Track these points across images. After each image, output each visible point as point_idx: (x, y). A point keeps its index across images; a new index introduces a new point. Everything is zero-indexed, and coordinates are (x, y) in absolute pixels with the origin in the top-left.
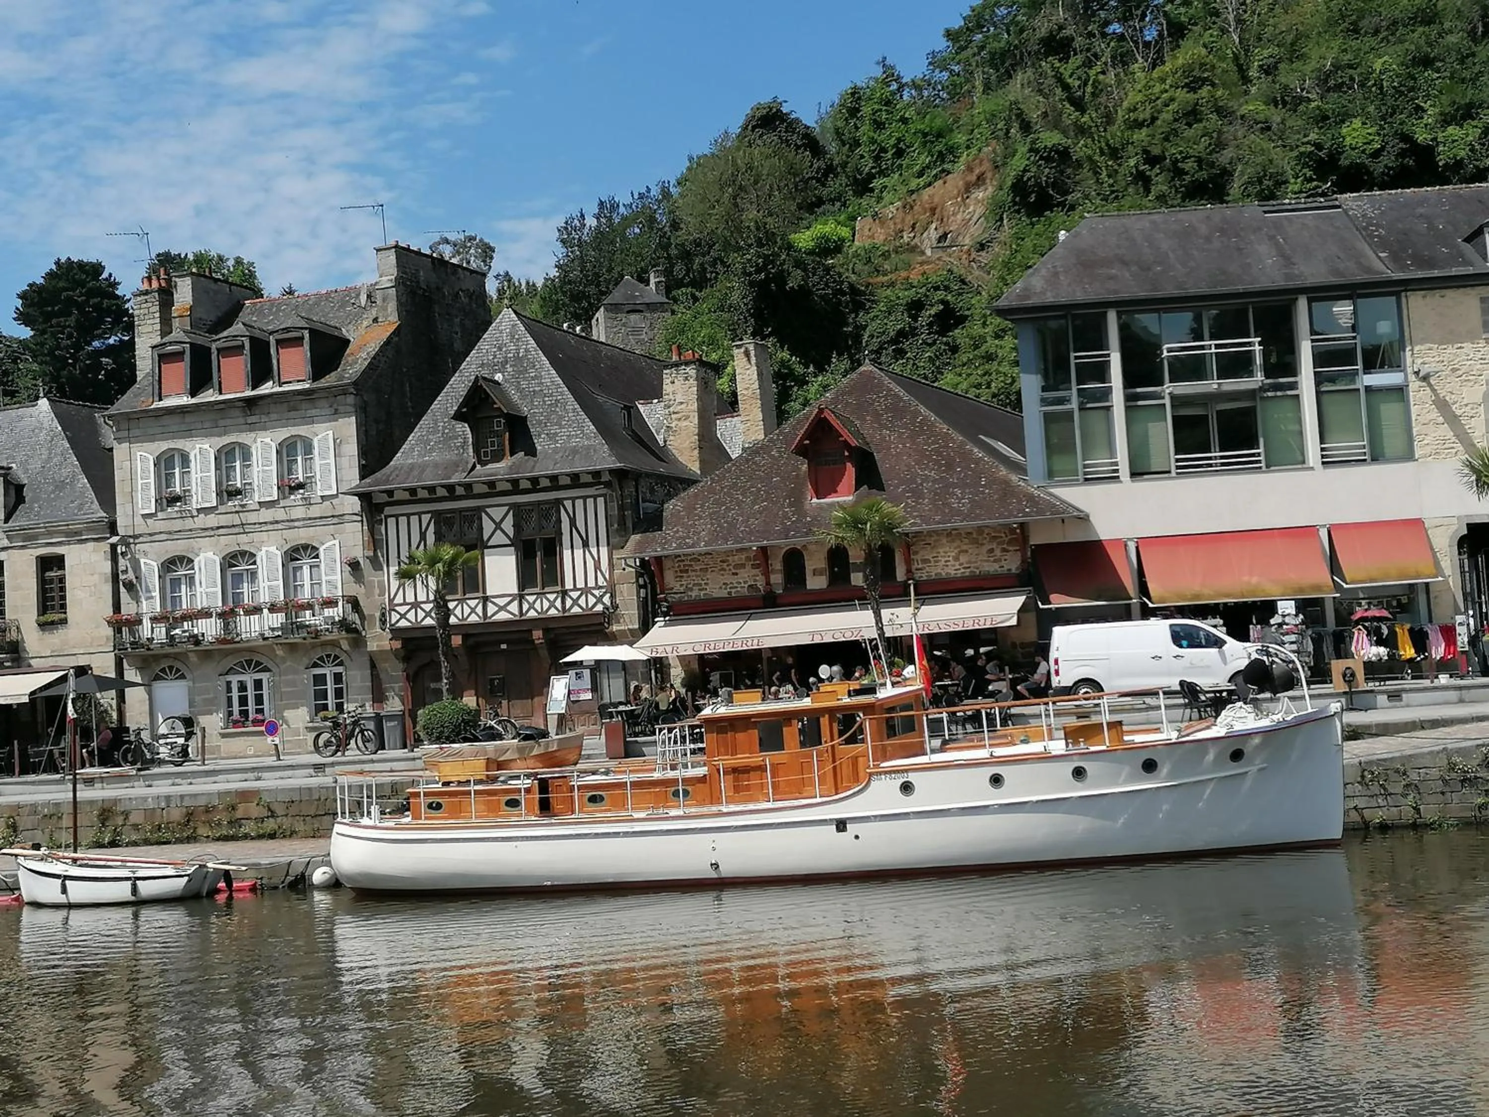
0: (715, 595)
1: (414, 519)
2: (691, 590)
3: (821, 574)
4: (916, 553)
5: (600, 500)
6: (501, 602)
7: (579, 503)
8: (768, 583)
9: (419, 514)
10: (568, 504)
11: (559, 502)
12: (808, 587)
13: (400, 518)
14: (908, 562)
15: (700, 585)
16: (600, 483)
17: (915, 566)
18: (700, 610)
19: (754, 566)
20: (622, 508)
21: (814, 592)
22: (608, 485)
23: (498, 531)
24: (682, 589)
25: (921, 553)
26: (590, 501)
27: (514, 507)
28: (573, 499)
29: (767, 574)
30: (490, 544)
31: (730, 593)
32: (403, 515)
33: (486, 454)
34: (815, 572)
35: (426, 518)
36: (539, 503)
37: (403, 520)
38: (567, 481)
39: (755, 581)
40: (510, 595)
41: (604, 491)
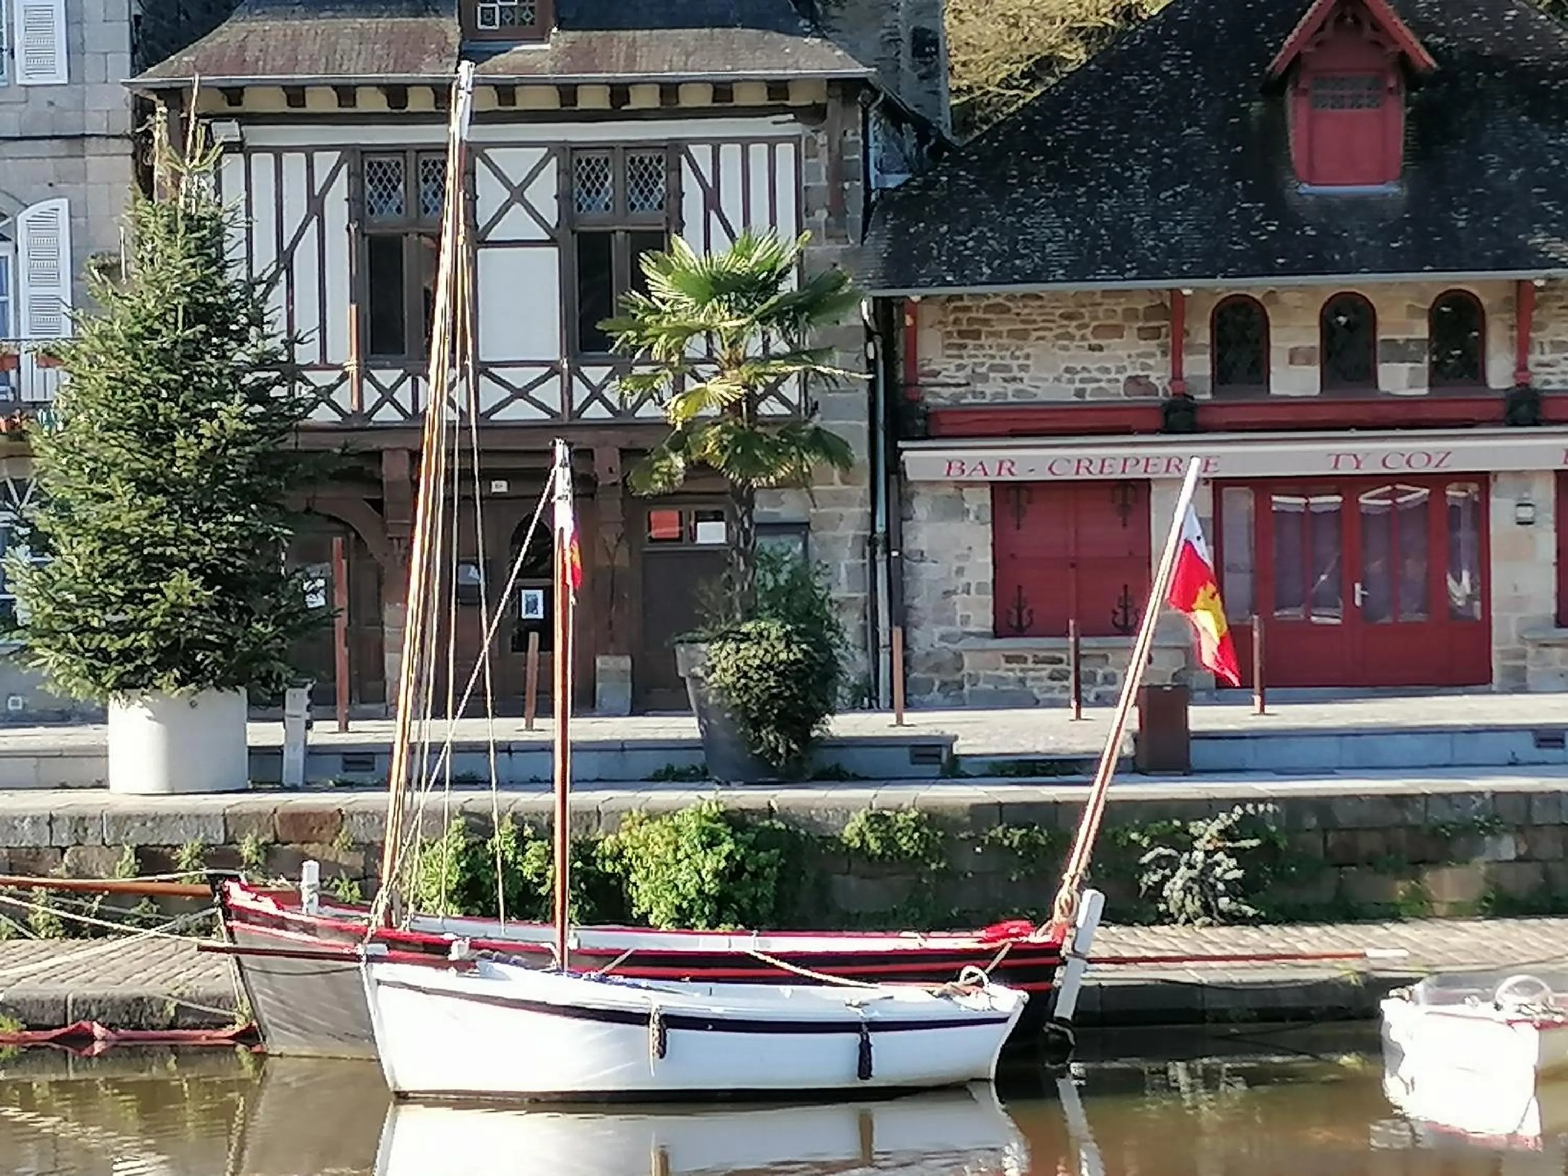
0: (1042, 397)
1: (294, 164)
2: (985, 378)
3: (1309, 362)
4: (1541, 327)
5: (785, 152)
6: (519, 377)
7: (730, 154)
8: (1177, 376)
9: (309, 151)
10: (702, 154)
11: (678, 147)
12: (1274, 390)
13: (286, 156)
14: (1523, 347)
15: (1007, 368)
16: (786, 110)
17: (1534, 357)
18: (1006, 428)
19: (1147, 334)
20: (838, 172)
21: (1287, 403)
22: (800, 113)
23: (517, 206)
24: (961, 377)
25: (1552, 326)
26: (759, 152)
27: (556, 149)
28: (716, 145)
29: (1176, 354)
30: (490, 238)
31: (1080, 393)
32: (291, 149)
33: (488, 16)
34: (1294, 356)
35: (325, 162)
36: (629, 146)
37: (263, 164)
38: (758, 97)
39: (1145, 367)
40: (542, 364)
41: (796, 129)
